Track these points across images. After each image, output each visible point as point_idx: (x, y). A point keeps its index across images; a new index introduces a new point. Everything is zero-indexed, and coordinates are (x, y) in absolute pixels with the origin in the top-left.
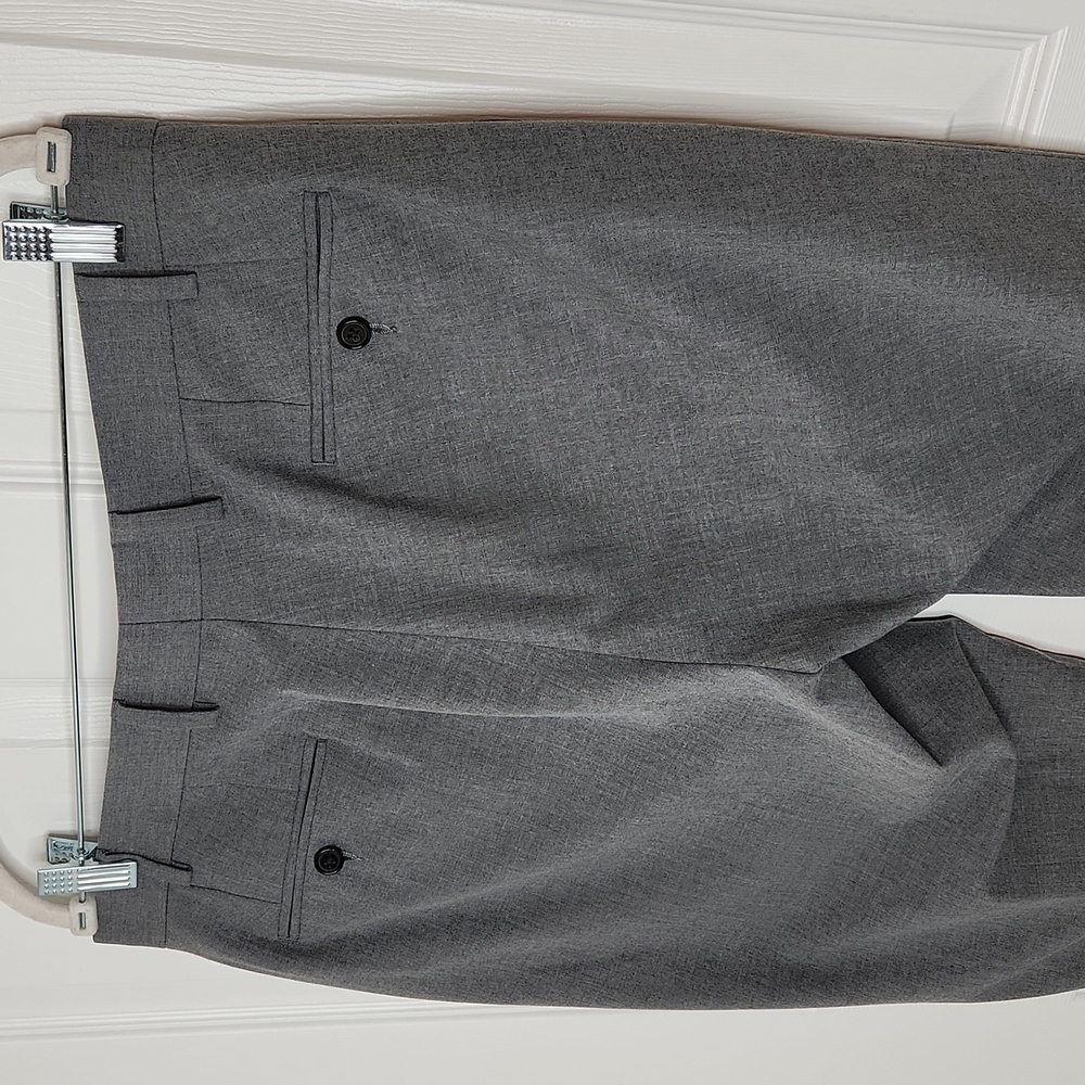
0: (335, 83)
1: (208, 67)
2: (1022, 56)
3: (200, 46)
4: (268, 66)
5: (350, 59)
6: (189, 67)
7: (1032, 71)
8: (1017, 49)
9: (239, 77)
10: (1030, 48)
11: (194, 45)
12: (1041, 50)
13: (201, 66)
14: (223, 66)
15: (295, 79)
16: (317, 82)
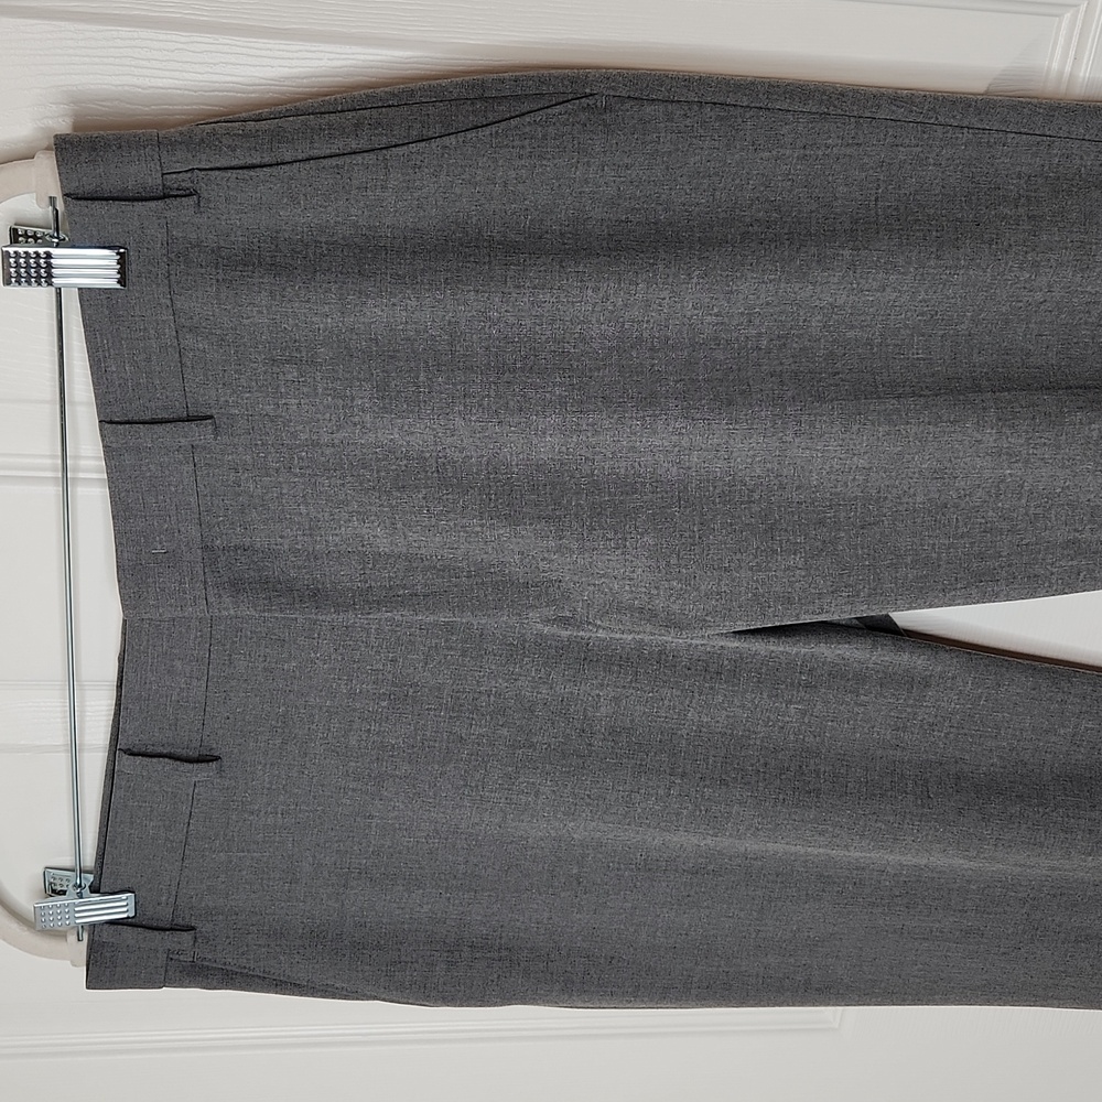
0: (338, 56)
1: (207, 40)
2: (1060, 23)
3: (198, 18)
4: (269, 39)
5: (354, 31)
6: (187, 39)
7: (1071, 38)
8: (1056, 16)
9: (238, 50)
10: (1069, 15)
11: (193, 17)
12: (1080, 16)
13: (199, 39)
14: (222, 39)
15: (296, 52)
16: (321, 55)
